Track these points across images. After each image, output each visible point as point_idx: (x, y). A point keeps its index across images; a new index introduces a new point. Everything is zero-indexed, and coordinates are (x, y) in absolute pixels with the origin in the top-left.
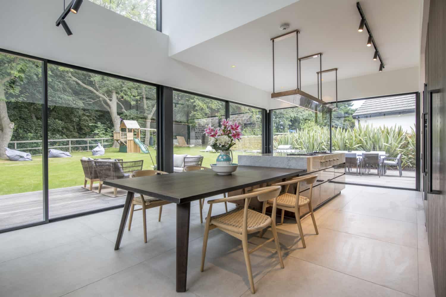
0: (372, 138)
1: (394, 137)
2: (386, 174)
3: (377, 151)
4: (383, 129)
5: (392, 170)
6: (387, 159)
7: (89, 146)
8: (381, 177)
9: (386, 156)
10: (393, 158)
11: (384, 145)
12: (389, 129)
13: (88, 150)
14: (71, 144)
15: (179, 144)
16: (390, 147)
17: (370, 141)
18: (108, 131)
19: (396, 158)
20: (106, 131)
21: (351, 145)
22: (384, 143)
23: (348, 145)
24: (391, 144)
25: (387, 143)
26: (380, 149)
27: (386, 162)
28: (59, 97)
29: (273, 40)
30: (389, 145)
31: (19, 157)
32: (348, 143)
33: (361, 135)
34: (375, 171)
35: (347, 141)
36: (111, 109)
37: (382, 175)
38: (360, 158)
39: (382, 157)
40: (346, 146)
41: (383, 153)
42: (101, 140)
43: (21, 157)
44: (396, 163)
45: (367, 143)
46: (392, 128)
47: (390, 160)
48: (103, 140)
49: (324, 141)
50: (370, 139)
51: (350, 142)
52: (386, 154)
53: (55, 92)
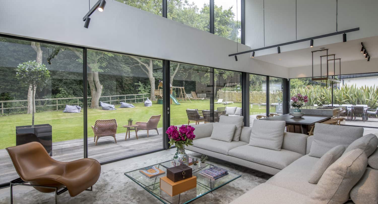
0: (356, 95)
1: (374, 95)
2: (368, 120)
3: (360, 104)
4: (364, 88)
5: (371, 117)
6: (369, 110)
7: (136, 99)
8: (365, 122)
9: (368, 108)
10: (372, 109)
11: (365, 100)
12: (369, 88)
13: (136, 103)
14: (126, 98)
15: (193, 98)
16: (370, 101)
17: (355, 97)
18: (146, 88)
19: (375, 110)
20: (145, 89)
21: (341, 100)
22: (366, 98)
23: (338, 100)
24: (371, 99)
25: (368, 99)
26: (363, 103)
27: (368, 112)
28: (120, 66)
29: (312, 52)
30: (370, 100)
31: (110, 107)
32: (338, 98)
33: (347, 93)
34: (361, 118)
35: (337, 97)
36: (149, 73)
37: (366, 121)
38: (349, 109)
39: (365, 109)
40: (336, 100)
41: (366, 106)
42: (143, 95)
43: (111, 107)
44: (376, 113)
45: (352, 99)
46: (371, 87)
47: (370, 111)
48: (144, 95)
49: (318, 97)
50: (355, 96)
51: (339, 98)
52: (368, 106)
53: (118, 63)
